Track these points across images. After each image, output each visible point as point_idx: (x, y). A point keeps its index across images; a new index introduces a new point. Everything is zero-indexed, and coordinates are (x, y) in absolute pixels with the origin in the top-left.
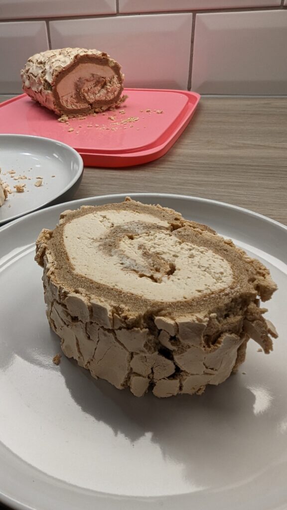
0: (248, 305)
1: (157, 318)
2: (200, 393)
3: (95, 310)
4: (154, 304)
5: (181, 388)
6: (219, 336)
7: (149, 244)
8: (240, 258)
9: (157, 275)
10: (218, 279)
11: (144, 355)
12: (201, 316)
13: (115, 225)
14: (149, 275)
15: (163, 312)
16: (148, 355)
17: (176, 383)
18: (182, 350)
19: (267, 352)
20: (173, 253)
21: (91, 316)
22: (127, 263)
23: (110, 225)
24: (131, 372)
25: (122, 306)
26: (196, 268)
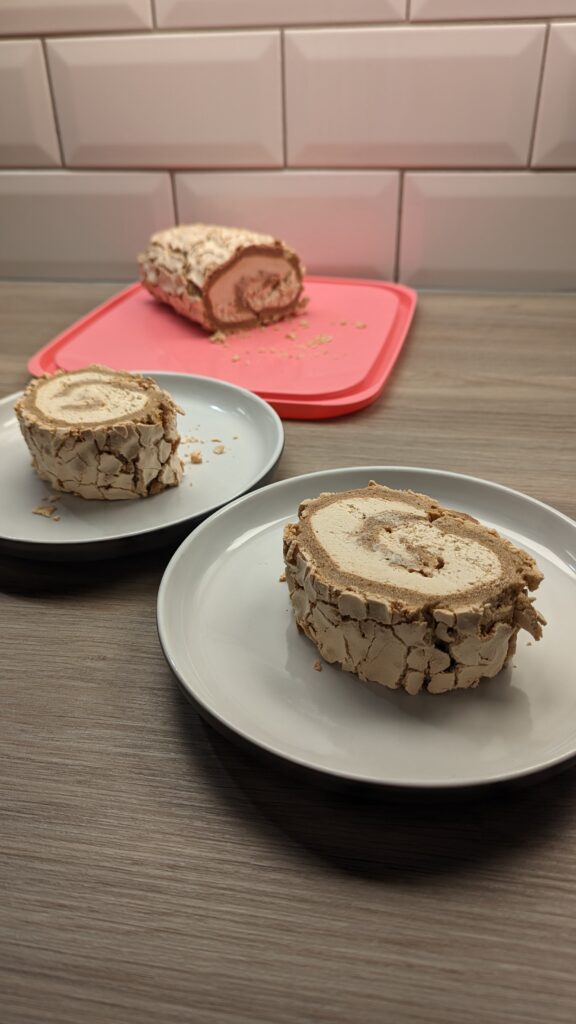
0: (517, 595)
1: (436, 610)
2: (475, 686)
3: (371, 607)
4: (431, 598)
5: (456, 683)
6: (493, 626)
7: (410, 537)
8: (506, 549)
9: (427, 570)
10: (488, 571)
11: (422, 648)
12: (477, 606)
13: (368, 516)
14: (418, 570)
15: (440, 605)
16: (426, 648)
17: (451, 676)
18: (459, 641)
19: (537, 638)
20: (438, 546)
21: (368, 613)
22: (393, 558)
23: (361, 516)
24: (407, 669)
25: (400, 601)
26: (464, 561)
